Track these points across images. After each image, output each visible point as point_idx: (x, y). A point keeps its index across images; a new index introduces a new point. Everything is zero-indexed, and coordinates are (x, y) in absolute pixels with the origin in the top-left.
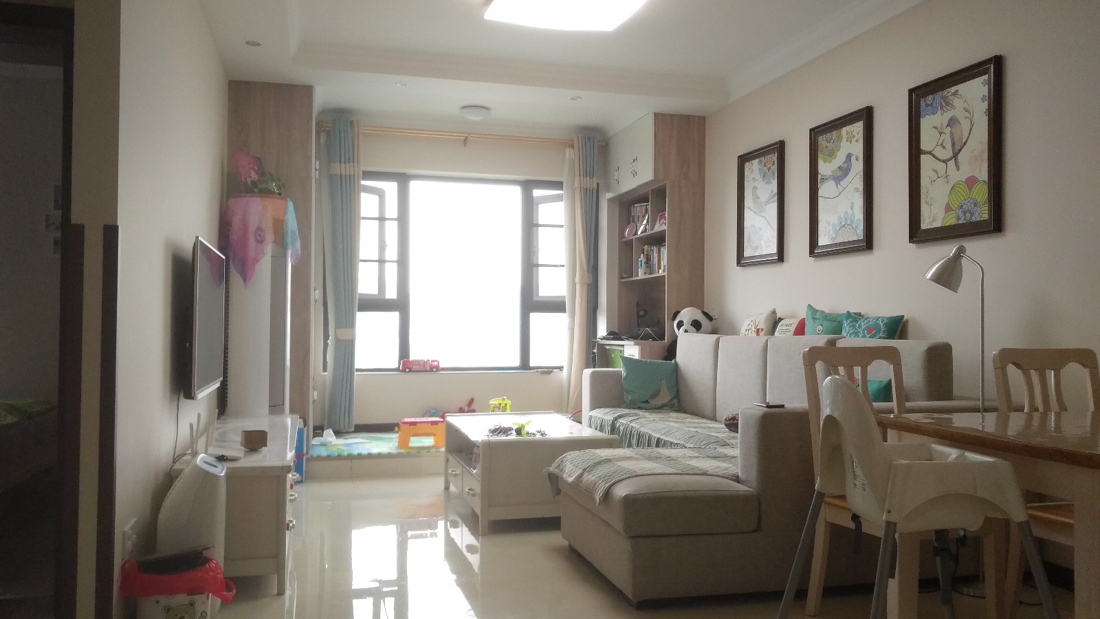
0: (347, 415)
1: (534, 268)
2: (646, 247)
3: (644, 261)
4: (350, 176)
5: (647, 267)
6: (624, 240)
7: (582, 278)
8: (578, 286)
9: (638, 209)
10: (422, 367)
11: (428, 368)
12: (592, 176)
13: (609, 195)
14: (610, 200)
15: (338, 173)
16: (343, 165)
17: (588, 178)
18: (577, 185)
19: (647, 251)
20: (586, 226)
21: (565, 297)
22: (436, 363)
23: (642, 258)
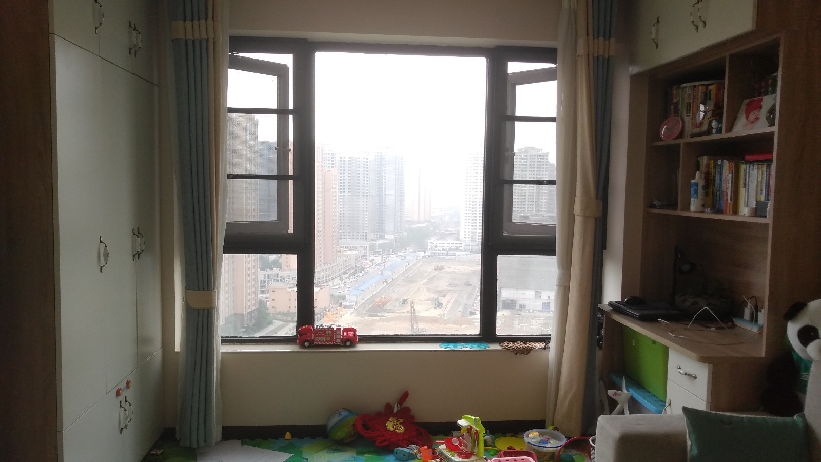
0: (202, 426)
1: (507, 187)
2: (704, 160)
3: (701, 183)
4: (200, 41)
5: (707, 195)
6: (660, 143)
7: (586, 207)
8: (578, 221)
9: (688, 91)
10: (329, 339)
11: (339, 341)
12: (607, 37)
13: (634, 70)
14: (635, 78)
15: (182, 37)
16: (189, 23)
17: (601, 39)
18: (581, 50)
19: (708, 166)
20: (596, 120)
21: (554, 227)
22: (351, 334)
23: (698, 178)
